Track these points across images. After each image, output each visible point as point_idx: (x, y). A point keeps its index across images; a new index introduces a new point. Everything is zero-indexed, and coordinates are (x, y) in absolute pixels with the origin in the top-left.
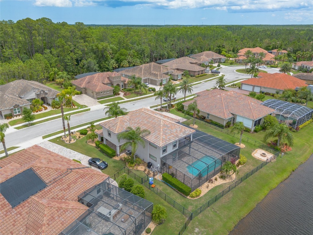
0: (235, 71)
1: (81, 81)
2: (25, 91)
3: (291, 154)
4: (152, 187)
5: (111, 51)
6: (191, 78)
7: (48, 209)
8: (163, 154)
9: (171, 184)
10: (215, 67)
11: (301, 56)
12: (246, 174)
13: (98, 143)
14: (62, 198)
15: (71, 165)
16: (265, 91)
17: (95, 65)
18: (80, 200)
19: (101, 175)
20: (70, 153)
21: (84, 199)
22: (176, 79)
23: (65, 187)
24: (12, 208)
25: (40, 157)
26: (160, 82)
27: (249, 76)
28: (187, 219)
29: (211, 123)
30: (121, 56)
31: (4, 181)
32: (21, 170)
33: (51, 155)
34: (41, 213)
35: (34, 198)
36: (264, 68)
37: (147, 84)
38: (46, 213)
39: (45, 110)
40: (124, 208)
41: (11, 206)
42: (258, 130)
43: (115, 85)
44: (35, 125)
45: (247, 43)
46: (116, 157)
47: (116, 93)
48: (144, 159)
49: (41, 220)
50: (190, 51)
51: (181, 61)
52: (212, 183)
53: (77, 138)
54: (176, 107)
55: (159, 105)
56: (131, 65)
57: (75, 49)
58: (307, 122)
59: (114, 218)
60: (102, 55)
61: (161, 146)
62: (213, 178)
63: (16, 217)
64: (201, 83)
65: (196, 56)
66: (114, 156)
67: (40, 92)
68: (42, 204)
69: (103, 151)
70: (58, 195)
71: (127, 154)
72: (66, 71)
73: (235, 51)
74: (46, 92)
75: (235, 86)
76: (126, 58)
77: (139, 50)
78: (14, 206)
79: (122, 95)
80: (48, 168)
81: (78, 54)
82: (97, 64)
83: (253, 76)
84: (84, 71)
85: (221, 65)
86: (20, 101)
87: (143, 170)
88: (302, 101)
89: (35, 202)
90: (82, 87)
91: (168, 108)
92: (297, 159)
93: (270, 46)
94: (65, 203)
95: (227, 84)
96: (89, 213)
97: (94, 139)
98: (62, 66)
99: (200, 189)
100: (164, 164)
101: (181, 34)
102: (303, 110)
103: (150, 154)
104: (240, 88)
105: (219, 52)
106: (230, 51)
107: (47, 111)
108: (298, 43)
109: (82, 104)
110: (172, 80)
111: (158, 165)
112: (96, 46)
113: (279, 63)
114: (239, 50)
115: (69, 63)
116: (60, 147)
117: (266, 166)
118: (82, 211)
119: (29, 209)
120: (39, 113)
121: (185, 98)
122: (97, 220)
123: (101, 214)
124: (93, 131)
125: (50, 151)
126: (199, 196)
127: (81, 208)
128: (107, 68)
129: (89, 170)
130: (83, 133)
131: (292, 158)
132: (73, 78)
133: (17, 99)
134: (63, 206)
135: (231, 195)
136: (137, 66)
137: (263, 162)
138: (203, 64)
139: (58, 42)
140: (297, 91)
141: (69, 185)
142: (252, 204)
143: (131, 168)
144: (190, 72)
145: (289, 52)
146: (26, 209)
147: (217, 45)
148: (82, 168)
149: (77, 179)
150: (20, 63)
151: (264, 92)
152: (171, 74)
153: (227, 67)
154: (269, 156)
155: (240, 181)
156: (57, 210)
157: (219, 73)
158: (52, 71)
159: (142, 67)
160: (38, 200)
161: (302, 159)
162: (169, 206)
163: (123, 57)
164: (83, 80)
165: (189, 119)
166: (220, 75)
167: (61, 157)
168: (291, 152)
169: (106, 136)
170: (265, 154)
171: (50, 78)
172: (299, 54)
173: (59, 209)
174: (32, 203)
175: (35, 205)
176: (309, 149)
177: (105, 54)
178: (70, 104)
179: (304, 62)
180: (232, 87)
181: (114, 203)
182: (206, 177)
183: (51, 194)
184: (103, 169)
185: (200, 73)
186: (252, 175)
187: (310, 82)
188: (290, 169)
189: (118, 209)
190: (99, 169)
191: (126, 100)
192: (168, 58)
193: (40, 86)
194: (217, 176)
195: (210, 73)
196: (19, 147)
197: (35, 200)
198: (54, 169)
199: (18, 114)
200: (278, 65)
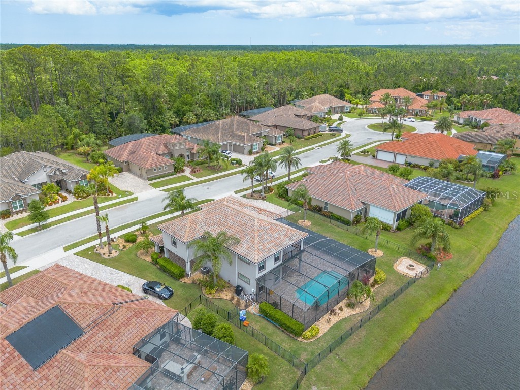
0: (366, 127)
1: (120, 150)
2: (29, 170)
3: (451, 264)
4: (244, 325)
5: (167, 99)
6: (298, 140)
7: (89, 370)
8: (259, 273)
9: (273, 320)
10: (335, 121)
11: (467, 101)
12: (385, 299)
13: (155, 257)
14: (109, 350)
15: (117, 296)
16: (413, 161)
17: (141, 121)
18: (136, 352)
19: (166, 311)
20: (112, 274)
21: (142, 350)
22: (274, 143)
23: (112, 333)
24: (34, 370)
25: (67, 285)
26: (249, 148)
27: (387, 136)
28: (299, 373)
29: (331, 216)
30: (183, 106)
31: (18, 329)
32: (43, 310)
33: (85, 281)
34: (79, 376)
35: (67, 353)
36: (412, 121)
37: (227, 152)
38: (86, 375)
39: (64, 201)
40: (202, 361)
41: (31, 368)
42: (401, 227)
43: (176, 156)
44: (50, 228)
45: (385, 81)
46: (185, 278)
47: (178, 169)
48: (229, 281)
49: (80, 387)
50: (294, 95)
51: (281, 112)
52: (335, 314)
53: (121, 248)
54: (275, 190)
55: (249, 188)
56: (201, 120)
57: (107, 95)
58: (476, 213)
59: (190, 377)
60: (153, 105)
61: (256, 261)
62: (337, 307)
63: (41, 384)
64: (313, 149)
65: (304, 103)
66: (183, 277)
67: (55, 172)
68: (79, 361)
69: (163, 269)
70: (102, 345)
71: (202, 272)
72: (94, 132)
73: (366, 94)
74: (64, 171)
75: (366, 154)
76: (191, 108)
77: (213, 95)
78: (35, 367)
79: (188, 171)
80: (84, 304)
81: (112, 104)
82: (145, 119)
83: (394, 136)
84: (123, 131)
85: (344, 117)
86: (23, 189)
87: (229, 297)
88: (469, 177)
89: (69, 359)
90: (122, 160)
91: (263, 194)
92: (461, 272)
93: (420, 86)
94: (113, 357)
95: (354, 150)
96: (152, 372)
97: (148, 250)
98: (86, 124)
99: (317, 326)
100: (260, 288)
101: (278, 65)
102: (470, 195)
103: (239, 273)
104: (374, 156)
105: (341, 96)
106: (358, 93)
107: (66, 203)
108: (463, 81)
109: (124, 190)
110: (268, 144)
111: (253, 290)
112: (142, 91)
113: (433, 113)
114: (372, 92)
115: (98, 119)
116: (94, 264)
117: (414, 284)
118: (140, 369)
119: (59, 370)
120: (54, 206)
121: (289, 175)
122: (162, 382)
123: (168, 371)
124: (147, 236)
125: (81, 274)
126: (316, 336)
127: (139, 365)
128: (161, 126)
129: (146, 304)
130: (130, 239)
131: (454, 270)
132: (105, 144)
133: (18, 186)
134: (112, 362)
135: (364, 333)
136: (210, 121)
137: (410, 279)
138: (316, 117)
139: (79, 86)
140: (460, 162)
141: (117, 329)
142: (394, 346)
143: (210, 296)
144: (296, 130)
145: (450, 95)
146: (55, 371)
147: (336, 84)
148: (135, 300)
149: (129, 319)
150: (17, 121)
151: (411, 164)
152: (265, 136)
153: (353, 119)
154: (420, 268)
155: (377, 311)
156: (103, 370)
157: (342, 131)
158: (71, 132)
159: (219, 125)
160: (72, 356)
161: (467, 272)
162: (272, 353)
163: (186, 108)
164: (124, 149)
165: (296, 212)
166: (343, 134)
167: (100, 284)
168: (451, 261)
169: (168, 245)
170: (413, 266)
171: (67, 144)
172: (464, 98)
173: (106, 368)
174: (64, 361)
175: (68, 364)
176: (479, 256)
177: (157, 104)
178: (104, 189)
179: (472, 111)
180: (363, 156)
181: (187, 353)
182: (325, 306)
183: (91, 345)
184: (166, 299)
185: (312, 132)
186: (395, 300)
187: (481, 145)
188: (450, 288)
189: (194, 363)
190: (161, 299)
191: (195, 180)
192: (260, 107)
193: (54, 162)
194: (342, 304)
195: (327, 132)
196: (27, 267)
197: (67, 355)
198: (94, 305)
199: (19, 209)
200: (432, 116)
